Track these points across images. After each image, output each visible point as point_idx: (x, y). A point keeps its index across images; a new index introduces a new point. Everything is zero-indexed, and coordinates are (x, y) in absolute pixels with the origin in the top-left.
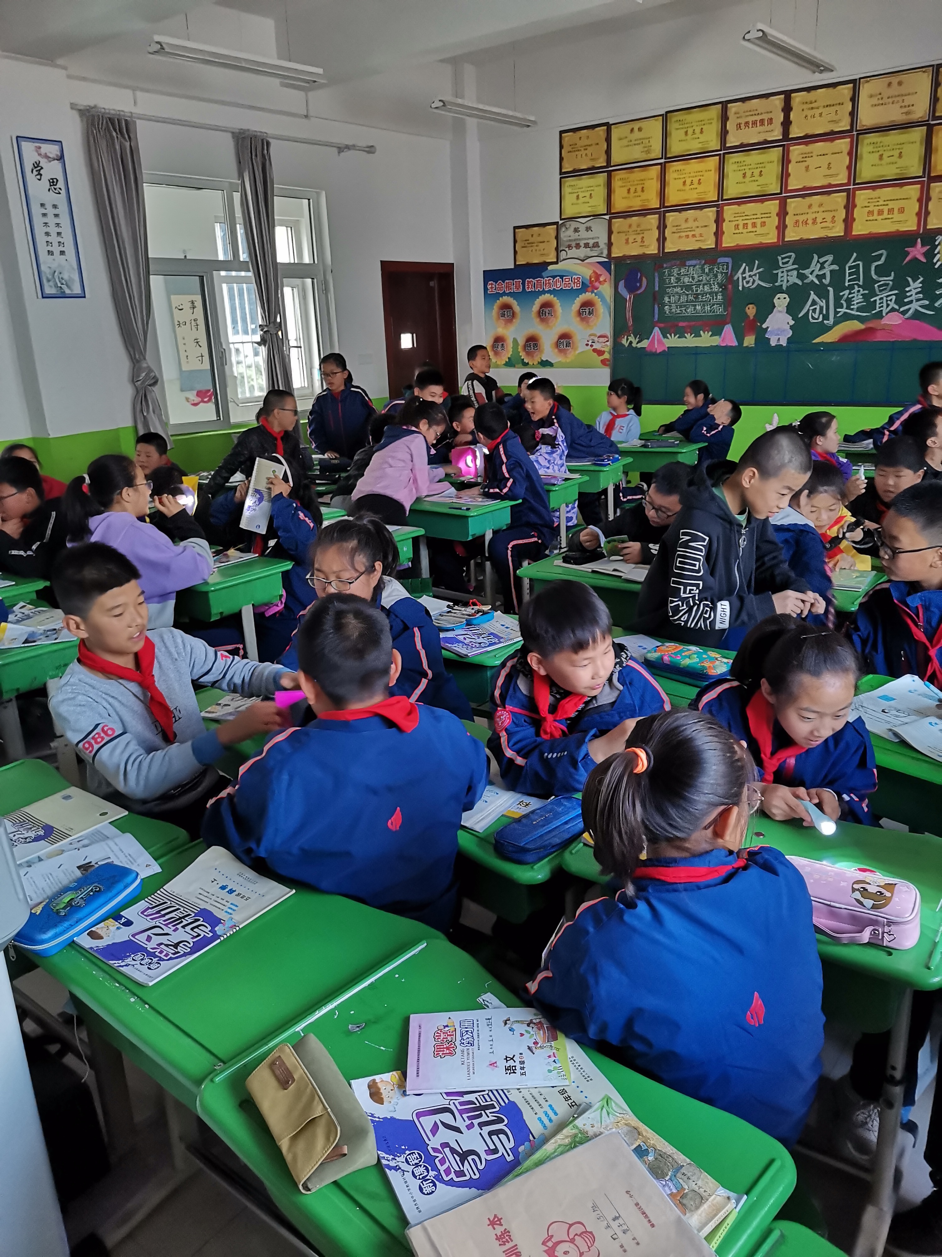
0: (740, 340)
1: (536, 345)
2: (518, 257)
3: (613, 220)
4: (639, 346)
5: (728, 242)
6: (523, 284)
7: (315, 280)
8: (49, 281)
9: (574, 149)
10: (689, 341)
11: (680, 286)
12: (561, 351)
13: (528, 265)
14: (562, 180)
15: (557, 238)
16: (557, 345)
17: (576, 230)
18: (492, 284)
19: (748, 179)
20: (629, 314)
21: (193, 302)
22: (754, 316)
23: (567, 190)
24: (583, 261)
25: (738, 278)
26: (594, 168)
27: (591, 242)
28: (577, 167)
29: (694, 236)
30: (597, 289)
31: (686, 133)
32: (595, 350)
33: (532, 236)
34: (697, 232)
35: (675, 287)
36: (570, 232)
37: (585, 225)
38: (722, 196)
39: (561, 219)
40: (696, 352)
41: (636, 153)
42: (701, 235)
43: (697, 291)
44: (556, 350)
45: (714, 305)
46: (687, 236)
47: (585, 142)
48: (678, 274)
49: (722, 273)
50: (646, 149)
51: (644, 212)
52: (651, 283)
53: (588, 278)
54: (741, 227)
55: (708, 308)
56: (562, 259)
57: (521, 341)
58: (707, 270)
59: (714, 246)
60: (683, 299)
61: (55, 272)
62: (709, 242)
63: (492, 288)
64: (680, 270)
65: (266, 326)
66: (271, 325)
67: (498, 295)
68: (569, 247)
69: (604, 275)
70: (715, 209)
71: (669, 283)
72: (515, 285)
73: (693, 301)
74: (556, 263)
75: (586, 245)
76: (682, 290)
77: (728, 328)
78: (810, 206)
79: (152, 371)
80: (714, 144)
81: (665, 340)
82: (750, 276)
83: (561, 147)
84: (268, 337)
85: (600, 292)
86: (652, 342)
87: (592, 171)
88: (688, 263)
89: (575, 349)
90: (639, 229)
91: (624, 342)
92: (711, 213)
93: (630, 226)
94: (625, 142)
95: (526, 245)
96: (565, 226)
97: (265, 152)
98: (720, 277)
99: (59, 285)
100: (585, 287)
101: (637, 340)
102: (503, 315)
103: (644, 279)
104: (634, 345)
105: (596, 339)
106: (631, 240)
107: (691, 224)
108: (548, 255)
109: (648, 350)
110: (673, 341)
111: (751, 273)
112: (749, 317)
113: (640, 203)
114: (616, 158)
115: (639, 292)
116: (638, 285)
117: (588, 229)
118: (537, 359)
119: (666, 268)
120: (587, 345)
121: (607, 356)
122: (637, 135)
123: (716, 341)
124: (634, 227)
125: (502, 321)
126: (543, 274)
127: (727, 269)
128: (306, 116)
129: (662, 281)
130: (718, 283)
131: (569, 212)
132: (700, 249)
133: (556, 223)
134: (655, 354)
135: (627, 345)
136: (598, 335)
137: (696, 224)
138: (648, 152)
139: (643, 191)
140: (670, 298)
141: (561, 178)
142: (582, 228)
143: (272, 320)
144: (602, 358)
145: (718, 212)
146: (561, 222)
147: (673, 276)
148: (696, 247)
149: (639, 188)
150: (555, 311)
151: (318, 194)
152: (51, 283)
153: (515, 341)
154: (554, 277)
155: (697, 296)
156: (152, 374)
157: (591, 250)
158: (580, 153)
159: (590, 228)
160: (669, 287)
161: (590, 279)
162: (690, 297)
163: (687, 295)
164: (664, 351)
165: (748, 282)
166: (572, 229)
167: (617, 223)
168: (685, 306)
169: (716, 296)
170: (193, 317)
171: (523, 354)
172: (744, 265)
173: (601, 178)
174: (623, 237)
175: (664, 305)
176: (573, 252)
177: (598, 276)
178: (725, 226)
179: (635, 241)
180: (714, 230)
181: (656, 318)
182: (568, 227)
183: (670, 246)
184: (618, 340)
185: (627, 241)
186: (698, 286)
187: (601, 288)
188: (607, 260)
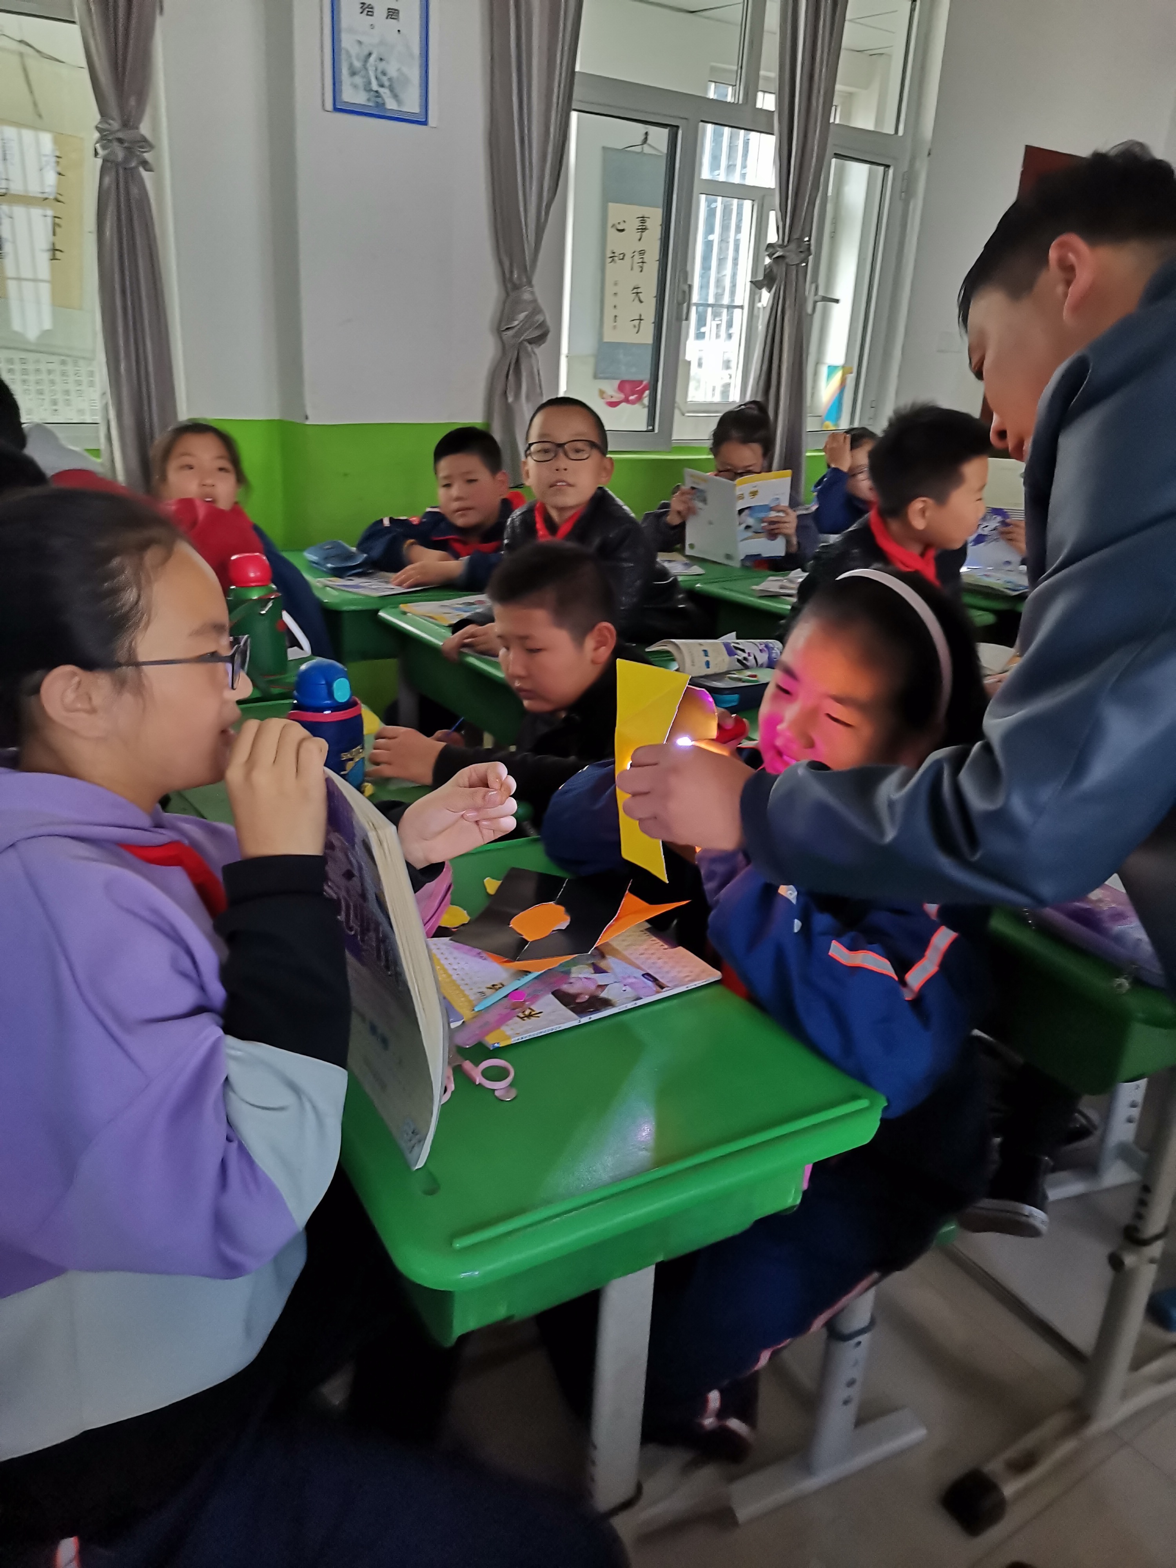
7: (891, 171)
8: (353, 73)
21: (643, 219)
61: (370, 54)
79: (543, 311)
84: (779, 271)
99: (375, 86)
152: (358, 80)
156: (539, 318)
170: (639, 246)
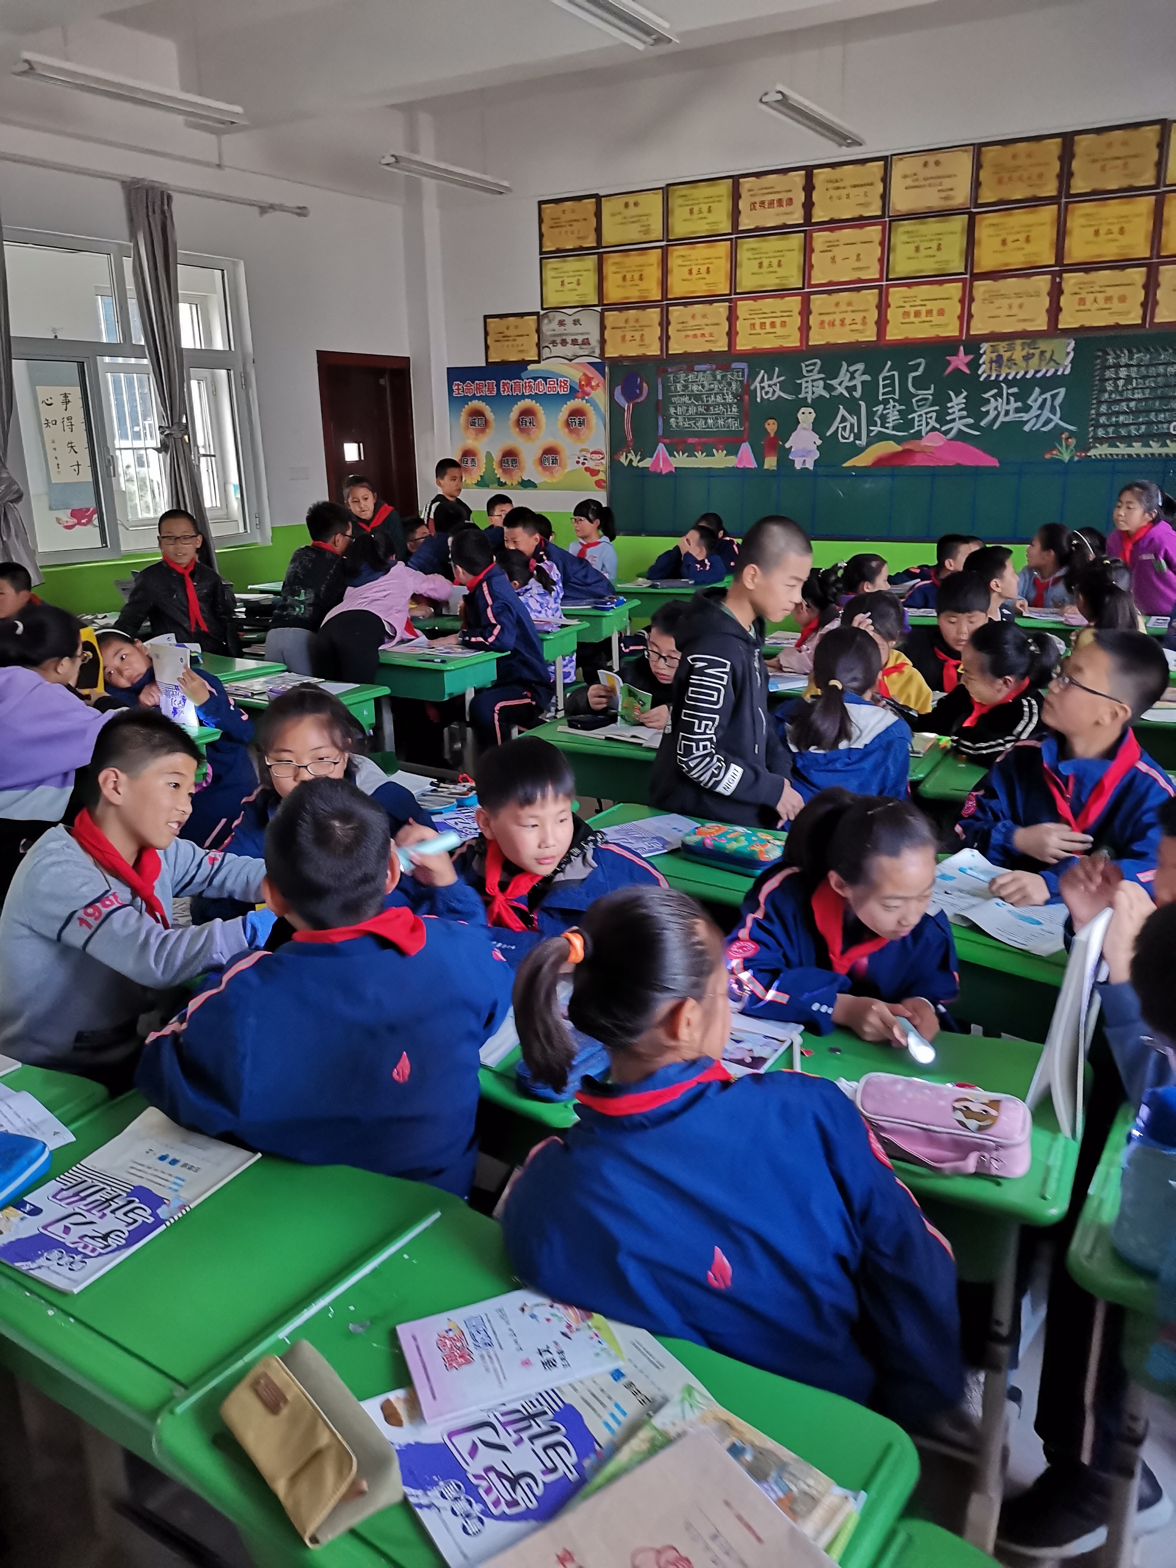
0: (760, 461)
1: (514, 461)
2: (490, 352)
3: (606, 313)
4: (641, 465)
5: (743, 344)
6: (498, 386)
7: (232, 372)
9: (556, 224)
10: (700, 461)
11: (688, 395)
12: (545, 469)
13: (504, 363)
14: (544, 261)
15: (538, 331)
16: (541, 462)
18: (458, 385)
19: (765, 269)
20: (628, 427)
21: (66, 396)
22: (776, 433)
23: (548, 274)
24: (570, 360)
25: (756, 387)
26: (582, 248)
27: (580, 339)
28: (562, 247)
29: (703, 335)
30: (588, 394)
31: (691, 211)
32: (587, 469)
33: (508, 327)
34: (707, 331)
35: (681, 395)
36: (555, 325)
37: (572, 317)
38: (735, 289)
39: (543, 309)
40: (709, 473)
41: (633, 233)
42: (711, 335)
43: (708, 401)
44: (540, 468)
45: (728, 418)
46: (695, 336)
47: (569, 216)
48: (685, 381)
49: (737, 381)
50: (644, 228)
51: (643, 305)
52: (653, 390)
53: (578, 381)
54: (757, 327)
55: (721, 422)
56: (544, 357)
57: (497, 456)
58: (719, 377)
59: (726, 349)
60: (692, 410)
62: (721, 343)
63: (458, 389)
64: (687, 376)
65: (168, 428)
66: (175, 427)
67: (466, 399)
68: (554, 343)
69: (597, 379)
70: (727, 304)
71: (675, 391)
72: (487, 387)
73: (703, 414)
74: (538, 362)
75: (574, 342)
76: (690, 399)
77: (746, 447)
78: (837, 304)
79: (15, 483)
80: (725, 226)
81: (671, 459)
82: (770, 386)
83: (541, 221)
84: (171, 443)
85: (592, 399)
86: (657, 461)
87: (579, 252)
88: (697, 367)
89: (563, 467)
90: (637, 325)
91: (622, 459)
92: (722, 308)
93: (626, 321)
94: (619, 219)
95: (500, 338)
96: (548, 317)
97: (166, 207)
98: (734, 385)
100: (573, 393)
101: (639, 457)
102: (473, 424)
103: (645, 385)
104: (635, 464)
105: (589, 455)
106: (628, 338)
107: (699, 321)
108: (527, 352)
109: (652, 470)
110: (681, 461)
111: (771, 382)
112: (769, 434)
113: (637, 294)
114: (609, 237)
115: (639, 400)
116: (638, 391)
117: (576, 322)
118: (516, 480)
119: (671, 373)
120: (578, 462)
121: (602, 476)
122: (632, 211)
123: (731, 462)
124: (632, 323)
125: (472, 431)
126: (523, 375)
127: (743, 376)
128: (219, 166)
129: (666, 389)
130: (732, 393)
131: (552, 300)
132: (711, 352)
133: (537, 314)
134: (660, 475)
135: (626, 464)
136: (591, 450)
137: (705, 321)
138: (645, 233)
139: (641, 278)
140: (676, 409)
141: (541, 259)
142: (569, 321)
143: (176, 420)
144: (596, 478)
145: (730, 308)
146: (542, 312)
147: (679, 382)
148: (706, 350)
149: (637, 275)
150: (538, 421)
151: (235, 264)
153: (489, 455)
154: (535, 379)
155: (707, 408)
156: (15, 487)
157: (581, 348)
158: (564, 229)
159: (578, 320)
160: (675, 396)
161: (580, 383)
162: (701, 409)
163: (697, 406)
164: (671, 472)
165: (767, 393)
166: (556, 321)
167: (611, 317)
168: (694, 419)
169: (731, 408)
170: (66, 414)
171: (499, 473)
172: (763, 372)
174: (619, 333)
175: (669, 416)
176: (559, 350)
177: (589, 380)
178: (739, 325)
179: (633, 339)
180: (727, 329)
181: (660, 432)
182: (551, 317)
183: (676, 346)
184: (616, 457)
185: (623, 338)
186: (709, 396)
187: (594, 394)
188: (599, 361)
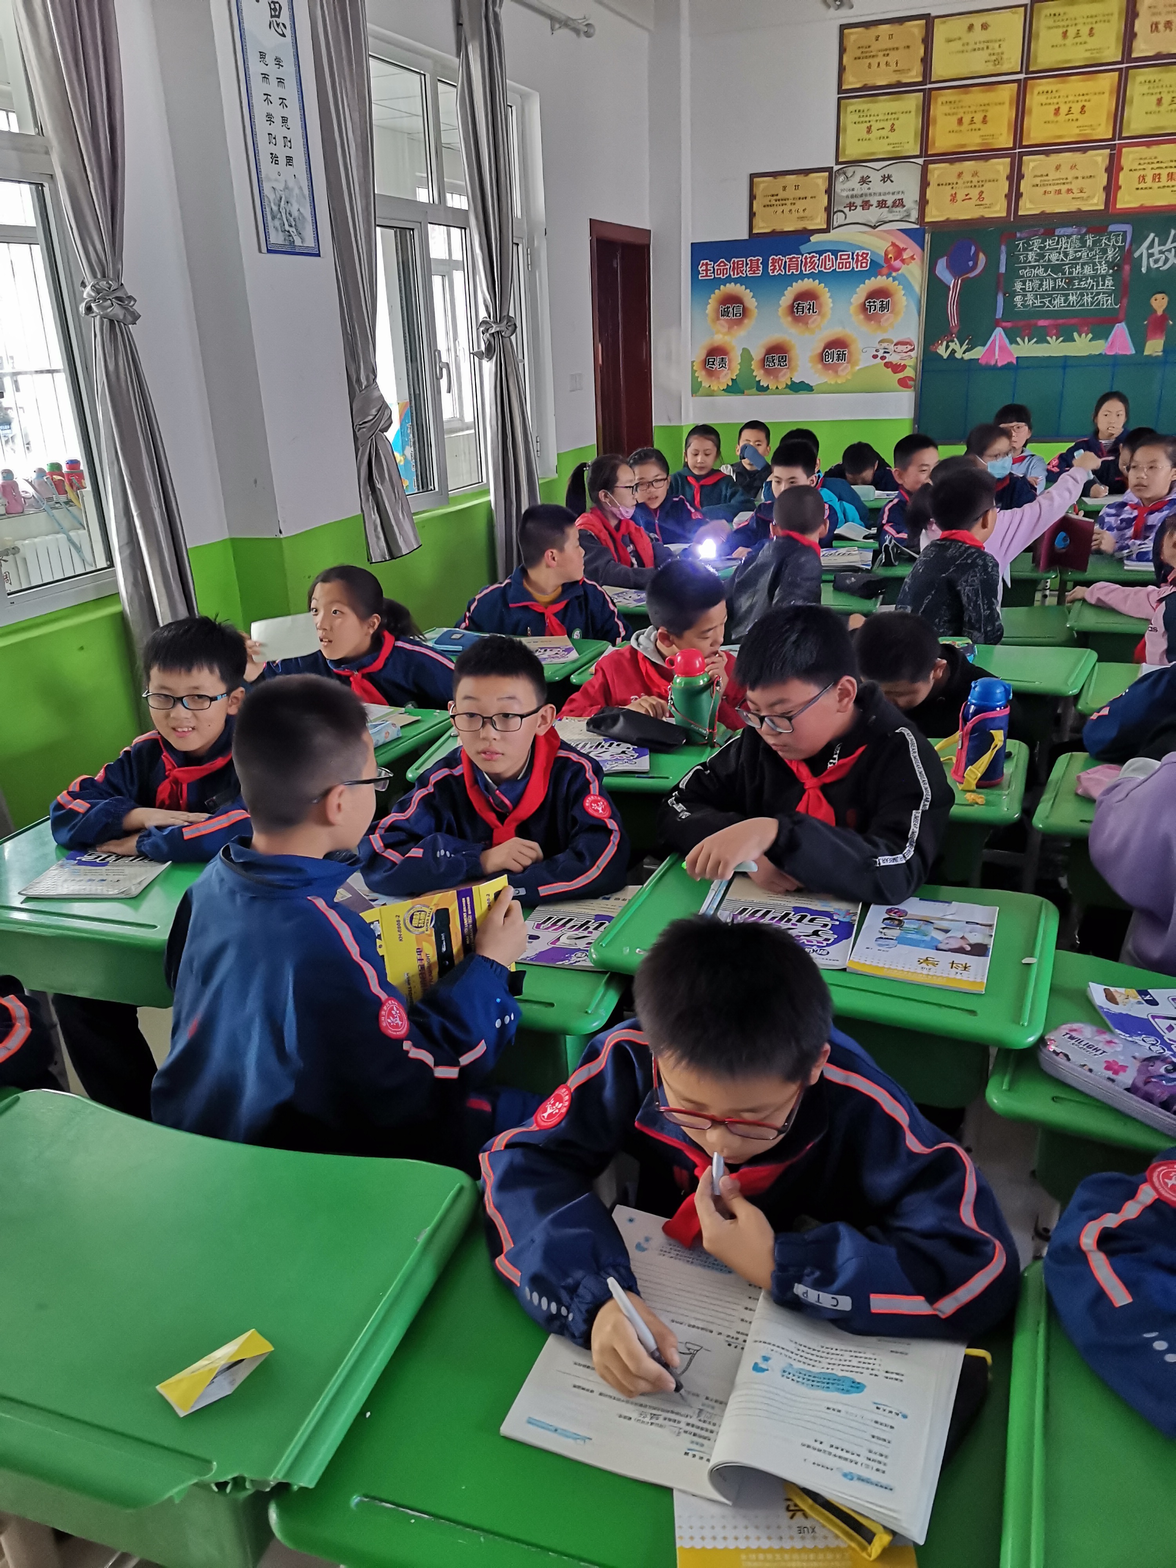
0: (1140, 346)
1: (783, 359)
2: (757, 221)
3: (931, 166)
4: (967, 356)
5: (1126, 200)
6: (765, 264)
9: (865, 54)
10: (1055, 348)
11: (1043, 266)
12: (827, 367)
13: (776, 234)
14: (843, 102)
15: (829, 191)
16: (822, 357)
17: (864, 180)
18: (707, 264)
20: (952, 309)
22: (1164, 311)
23: (849, 119)
24: (875, 227)
25: (1142, 254)
26: (899, 84)
27: (890, 200)
28: (871, 82)
29: (1069, 191)
30: (897, 270)
31: (1065, 34)
32: (887, 365)
33: (784, 188)
34: (1075, 186)
35: (1034, 267)
36: (854, 183)
37: (882, 173)
38: (1121, 132)
39: (837, 163)
40: (1065, 363)
41: (978, 64)
42: (1081, 191)
43: (1071, 273)
44: (820, 366)
45: (1098, 294)
46: (1058, 192)
47: (885, 43)
48: (1040, 248)
49: (1114, 247)
50: (994, 58)
51: (986, 154)
52: (994, 262)
53: (883, 254)
54: (1149, 179)
55: (1087, 299)
56: (836, 224)
57: (757, 353)
58: (1089, 243)
59: (1102, 207)
60: (1047, 285)
61: (281, 199)
62: (1095, 201)
63: (706, 270)
64: (1044, 241)
67: (717, 283)
68: (852, 206)
69: (911, 249)
70: (1108, 151)
71: (1025, 262)
72: (749, 266)
73: (1063, 289)
74: (826, 231)
75: (882, 204)
76: (1046, 271)
77: (1121, 328)
80: (1113, 53)
81: (1011, 347)
82: (1161, 252)
83: (842, 50)
85: (903, 275)
86: (992, 350)
87: (897, 89)
88: (1058, 231)
89: (855, 364)
90: (975, 179)
91: (942, 351)
92: (1101, 158)
94: (957, 45)
95: (773, 202)
96: (845, 173)
98: (1110, 253)
99: (287, 227)
100: (875, 268)
101: (965, 347)
102: (725, 313)
103: (982, 256)
104: (958, 355)
105: (891, 347)
106: (960, 196)
107: (1065, 172)
108: (811, 218)
109: (983, 362)
110: (1027, 349)
111: (1164, 248)
112: (1155, 311)
113: (979, 140)
114: (940, 70)
115: (971, 275)
117: (886, 178)
118: (784, 380)
119: (1021, 239)
120: (875, 357)
121: (909, 372)
122: (979, 35)
123: (1099, 347)
124: (967, 177)
125: (722, 322)
126: (803, 248)
127: (1124, 240)
129: (1012, 258)
130: (1107, 262)
131: (852, 151)
132: (1079, 211)
133: (829, 170)
134: (995, 368)
135: (945, 356)
136: (895, 341)
137: (1075, 173)
138: (997, 62)
139: (984, 121)
140: (1024, 283)
141: (839, 99)
142: (876, 177)
144: (901, 375)
145: (1111, 156)
146: (836, 168)
147: (1032, 250)
148: (1073, 209)
149: (978, 118)
150: (820, 306)
152: (277, 223)
153: (746, 353)
154: (820, 253)
155: (1070, 281)
157: (891, 212)
158: (876, 60)
159: (889, 177)
160: (1025, 268)
161: (886, 254)
162: (1061, 283)
163: (1055, 280)
164: (1010, 364)
165: (1156, 261)
166: (857, 178)
167: (937, 171)
168: (1050, 296)
169: (1104, 281)
171: (759, 374)
172: (1152, 235)
173: (913, 101)
174: (948, 190)
175: (1014, 294)
176: (858, 215)
177: (899, 252)
178: (1123, 178)
179: (967, 198)
180: (1105, 182)
181: (999, 315)
182: (849, 175)
183: (1028, 205)
184: (932, 348)
185: (954, 198)
186: (1073, 266)
187: (904, 269)
188: (918, 227)
